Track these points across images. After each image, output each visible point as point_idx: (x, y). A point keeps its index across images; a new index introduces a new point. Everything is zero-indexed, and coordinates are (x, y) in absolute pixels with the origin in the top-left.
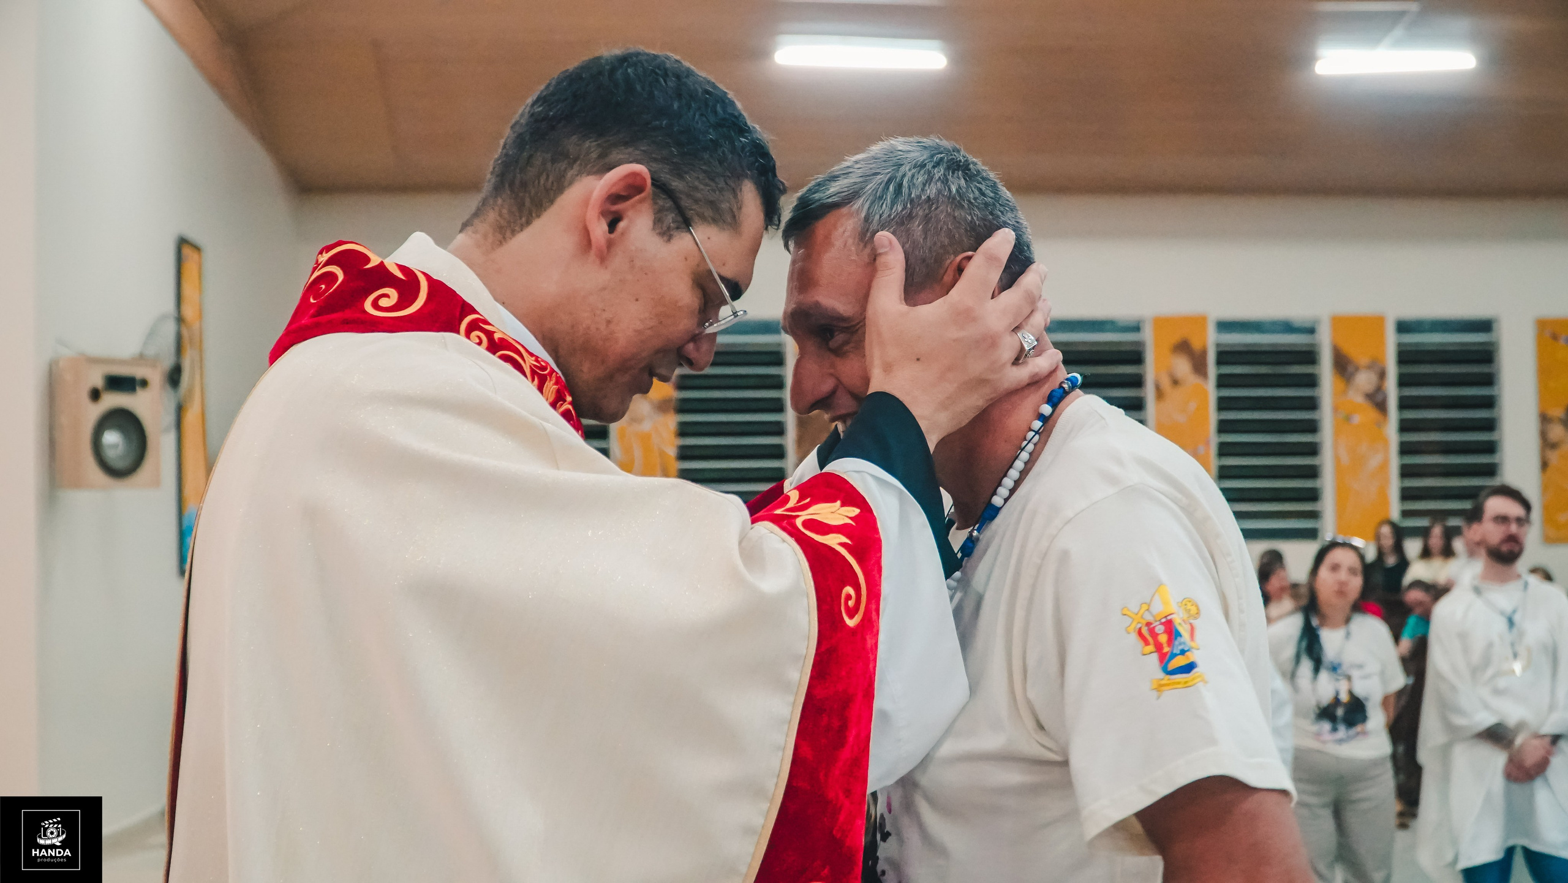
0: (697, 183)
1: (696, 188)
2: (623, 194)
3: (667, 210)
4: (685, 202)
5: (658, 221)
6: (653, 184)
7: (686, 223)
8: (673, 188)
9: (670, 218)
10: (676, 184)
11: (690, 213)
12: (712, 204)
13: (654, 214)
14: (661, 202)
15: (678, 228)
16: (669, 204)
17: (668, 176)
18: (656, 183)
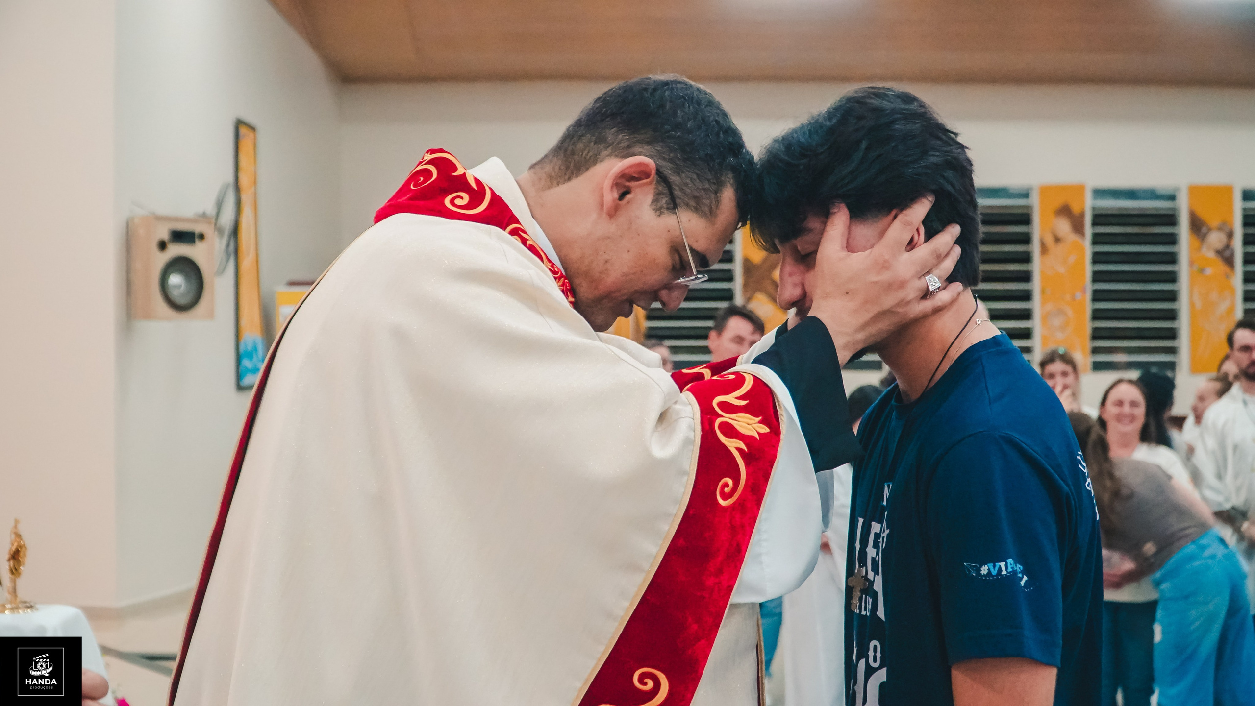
0: (688, 181)
1: (686, 184)
2: (636, 176)
3: (664, 194)
4: (677, 192)
5: (656, 201)
6: (657, 174)
7: (673, 206)
8: (671, 180)
9: (664, 201)
10: (674, 179)
11: (678, 201)
12: (696, 198)
13: (654, 195)
14: (660, 188)
15: (668, 209)
16: (666, 191)
17: (669, 172)
18: (659, 172)
